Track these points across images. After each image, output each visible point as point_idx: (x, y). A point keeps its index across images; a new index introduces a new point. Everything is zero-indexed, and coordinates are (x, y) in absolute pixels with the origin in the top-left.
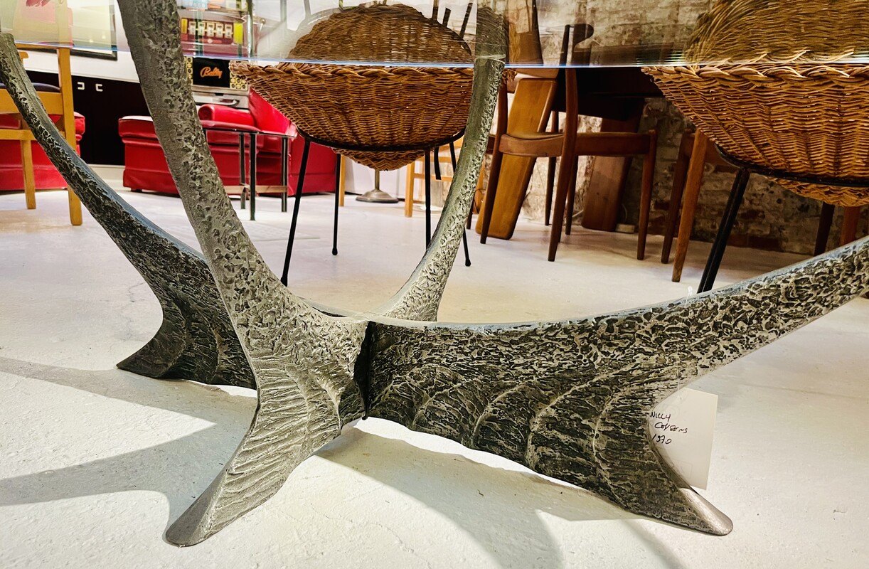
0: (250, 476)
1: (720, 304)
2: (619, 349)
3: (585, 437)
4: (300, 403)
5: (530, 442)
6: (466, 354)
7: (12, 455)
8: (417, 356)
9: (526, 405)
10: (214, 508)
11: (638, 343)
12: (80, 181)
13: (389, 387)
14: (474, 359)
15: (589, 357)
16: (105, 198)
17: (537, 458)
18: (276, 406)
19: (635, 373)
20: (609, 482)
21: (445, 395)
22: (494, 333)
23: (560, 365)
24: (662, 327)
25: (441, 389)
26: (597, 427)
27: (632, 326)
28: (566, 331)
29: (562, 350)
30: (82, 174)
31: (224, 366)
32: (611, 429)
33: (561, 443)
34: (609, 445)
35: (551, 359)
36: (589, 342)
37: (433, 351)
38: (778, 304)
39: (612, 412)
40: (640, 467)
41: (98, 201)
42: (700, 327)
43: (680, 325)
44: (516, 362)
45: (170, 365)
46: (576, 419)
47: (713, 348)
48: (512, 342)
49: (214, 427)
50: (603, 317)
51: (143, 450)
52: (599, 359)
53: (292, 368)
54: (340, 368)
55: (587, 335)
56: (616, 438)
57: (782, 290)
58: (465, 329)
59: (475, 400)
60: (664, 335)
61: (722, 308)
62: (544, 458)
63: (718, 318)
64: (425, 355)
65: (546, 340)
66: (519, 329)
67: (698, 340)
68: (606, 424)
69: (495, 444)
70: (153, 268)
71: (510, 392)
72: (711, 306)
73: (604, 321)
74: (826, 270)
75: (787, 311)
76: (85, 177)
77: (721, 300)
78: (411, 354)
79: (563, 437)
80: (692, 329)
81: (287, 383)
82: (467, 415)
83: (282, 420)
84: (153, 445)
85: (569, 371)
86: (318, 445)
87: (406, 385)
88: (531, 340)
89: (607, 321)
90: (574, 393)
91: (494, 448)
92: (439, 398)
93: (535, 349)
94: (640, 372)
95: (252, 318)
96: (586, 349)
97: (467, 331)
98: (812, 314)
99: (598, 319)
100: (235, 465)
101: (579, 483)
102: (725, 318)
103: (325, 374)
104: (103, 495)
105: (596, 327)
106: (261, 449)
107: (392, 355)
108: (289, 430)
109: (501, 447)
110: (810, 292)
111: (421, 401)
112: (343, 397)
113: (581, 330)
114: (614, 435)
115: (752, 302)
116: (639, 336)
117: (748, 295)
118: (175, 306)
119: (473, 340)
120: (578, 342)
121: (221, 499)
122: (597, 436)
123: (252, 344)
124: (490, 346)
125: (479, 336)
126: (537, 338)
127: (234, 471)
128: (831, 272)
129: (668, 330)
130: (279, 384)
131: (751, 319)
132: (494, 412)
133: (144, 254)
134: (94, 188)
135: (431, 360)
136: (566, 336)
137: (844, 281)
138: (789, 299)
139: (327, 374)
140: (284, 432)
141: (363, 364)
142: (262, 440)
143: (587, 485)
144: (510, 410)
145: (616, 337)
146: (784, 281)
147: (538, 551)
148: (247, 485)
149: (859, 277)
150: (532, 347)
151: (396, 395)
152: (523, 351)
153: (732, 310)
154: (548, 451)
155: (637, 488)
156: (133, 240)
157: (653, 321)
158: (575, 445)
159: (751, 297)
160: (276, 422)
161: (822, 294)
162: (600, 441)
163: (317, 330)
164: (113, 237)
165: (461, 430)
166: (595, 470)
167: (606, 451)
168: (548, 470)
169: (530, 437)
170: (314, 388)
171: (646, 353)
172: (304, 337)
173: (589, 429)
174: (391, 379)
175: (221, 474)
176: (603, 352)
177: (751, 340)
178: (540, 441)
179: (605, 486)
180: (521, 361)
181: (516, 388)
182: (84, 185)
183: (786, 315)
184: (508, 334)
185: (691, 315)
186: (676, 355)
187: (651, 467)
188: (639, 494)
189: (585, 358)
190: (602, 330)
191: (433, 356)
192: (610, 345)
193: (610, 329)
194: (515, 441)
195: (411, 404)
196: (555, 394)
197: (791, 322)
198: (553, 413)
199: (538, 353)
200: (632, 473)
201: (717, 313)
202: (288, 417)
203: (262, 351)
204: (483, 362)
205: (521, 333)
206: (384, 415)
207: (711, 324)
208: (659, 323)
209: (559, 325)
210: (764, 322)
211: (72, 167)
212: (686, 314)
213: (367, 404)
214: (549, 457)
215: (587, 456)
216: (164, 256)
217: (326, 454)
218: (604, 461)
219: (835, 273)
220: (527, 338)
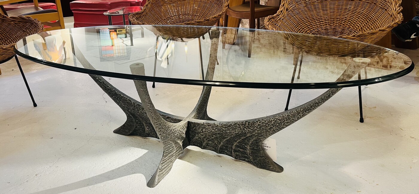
0: (164, 169)
1: (272, 120)
2: (251, 129)
3: (246, 150)
4: (173, 148)
5: (233, 152)
6: (214, 130)
7: (100, 166)
8: (202, 130)
9: (231, 142)
10: (157, 178)
11: (255, 128)
12: (99, 81)
13: (195, 138)
14: (217, 131)
15: (245, 131)
16: (108, 86)
17: (235, 155)
18: (168, 150)
19: (256, 135)
20: (253, 161)
21: (210, 140)
22: (221, 125)
23: (238, 133)
24: (260, 125)
25: (209, 138)
26: (248, 148)
27: (254, 124)
28: (239, 125)
29: (238, 129)
30: (99, 79)
31: (147, 132)
32: (252, 148)
33: (241, 151)
34: (252, 152)
35: (236, 131)
36: (244, 128)
37: (206, 129)
38: (285, 120)
39: (251, 144)
40: (260, 157)
41: (106, 87)
42: (269, 125)
43: (264, 124)
44: (227, 132)
45: (131, 132)
46: (244, 145)
47: (272, 129)
48: (226, 127)
49: (148, 152)
50: (247, 121)
51: (132, 162)
52: (247, 131)
53: (171, 140)
54: (182, 136)
55: (244, 126)
56: (254, 150)
57: (285, 118)
58: (213, 123)
59: (218, 141)
60: (261, 126)
61: (273, 121)
62: (237, 155)
63: (272, 123)
64: (204, 130)
65: (234, 127)
66: (227, 124)
67: (269, 128)
68: (251, 147)
69: (224, 152)
70: (124, 106)
71: (227, 139)
72: (271, 120)
73: (247, 122)
74: (293, 113)
75: (287, 122)
76: (101, 80)
77: (273, 119)
78: (200, 130)
79: (241, 150)
80: (267, 125)
81: (170, 144)
82: (216, 145)
83: (170, 153)
84: (134, 160)
85: (240, 134)
86: (178, 156)
87: (199, 137)
88: (230, 127)
89: (248, 123)
90: (242, 139)
91: (224, 153)
92: (209, 141)
93: (231, 129)
94: (257, 134)
95: (162, 133)
96: (243, 129)
97: (214, 124)
98: (292, 122)
99: (246, 122)
100: (160, 167)
101: (246, 161)
102: (274, 123)
103: (178, 139)
104: (128, 176)
105: (246, 124)
106: (166, 161)
107: (195, 130)
108: (171, 155)
109: (226, 153)
110: (290, 118)
111: (204, 142)
112: (183, 142)
113: (242, 125)
114: (253, 149)
115: (279, 120)
116: (255, 127)
117: (278, 118)
118: (131, 115)
119: (216, 127)
120: (242, 128)
121: (158, 175)
122: (249, 150)
123: (162, 138)
124: (220, 128)
125: (217, 125)
126: (232, 126)
127: (160, 168)
128: (294, 114)
129: (262, 125)
130: (168, 145)
131: (279, 123)
132: (223, 144)
133: (121, 102)
134: (104, 83)
135: (206, 131)
136: (239, 126)
137: (297, 116)
138: (286, 119)
139: (179, 139)
140: (170, 156)
141: (187, 133)
142: (165, 159)
143: (248, 162)
144: (227, 143)
145: (250, 127)
146: (285, 115)
147: (234, 181)
148: (163, 171)
149: (300, 115)
150: (231, 128)
151: (197, 140)
152: (229, 129)
153: (275, 121)
154: (238, 153)
155: (260, 162)
156: (117, 98)
157: (258, 123)
158: (244, 152)
159: (279, 118)
160: (168, 154)
161: (293, 118)
162: (250, 151)
163: (176, 130)
164: (110, 97)
165: (215, 149)
166: (249, 158)
167: (251, 153)
168: (238, 158)
169: (233, 150)
170: (176, 143)
171: (257, 130)
172: (173, 132)
173: (247, 148)
174: (195, 136)
175: (157, 169)
176: (248, 130)
177: (281, 127)
178: (235, 151)
179: (252, 162)
180: (228, 132)
181: (228, 138)
182: (101, 83)
183: (287, 123)
184: (225, 125)
185: (266, 122)
186: (264, 131)
187: (263, 157)
188: (260, 163)
189: (244, 131)
190: (247, 125)
191: (206, 130)
192: (249, 128)
193: (249, 125)
194: (229, 151)
195: (201, 142)
196: (238, 140)
197: (288, 124)
198: (238, 144)
199: (232, 130)
200: (258, 158)
201: (272, 122)
202: (171, 152)
203: (164, 139)
204: (219, 132)
205: (228, 125)
206: (194, 145)
207: (271, 124)
208: (260, 124)
209: (237, 123)
210: (282, 124)
211: (96, 77)
212: (265, 122)
213: (189, 142)
214: (238, 155)
215: (247, 155)
216: (127, 103)
217: (180, 158)
218: (251, 156)
219: (295, 114)
220: (229, 126)
